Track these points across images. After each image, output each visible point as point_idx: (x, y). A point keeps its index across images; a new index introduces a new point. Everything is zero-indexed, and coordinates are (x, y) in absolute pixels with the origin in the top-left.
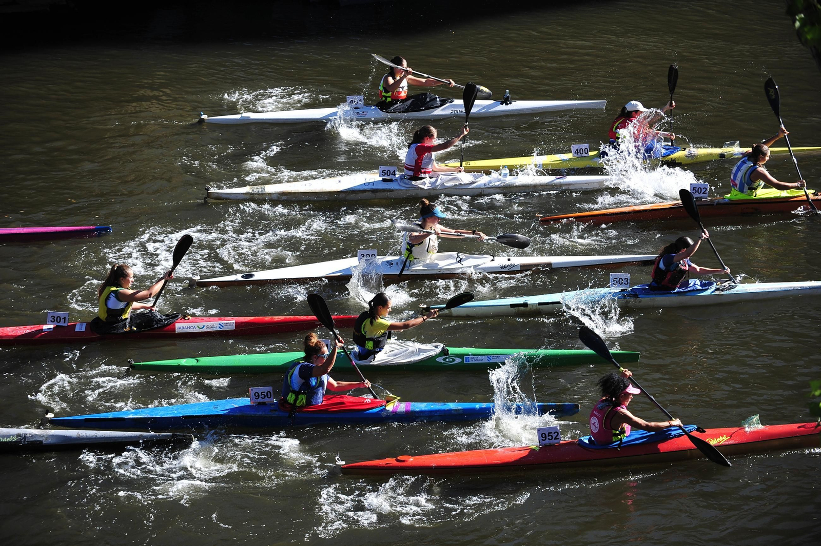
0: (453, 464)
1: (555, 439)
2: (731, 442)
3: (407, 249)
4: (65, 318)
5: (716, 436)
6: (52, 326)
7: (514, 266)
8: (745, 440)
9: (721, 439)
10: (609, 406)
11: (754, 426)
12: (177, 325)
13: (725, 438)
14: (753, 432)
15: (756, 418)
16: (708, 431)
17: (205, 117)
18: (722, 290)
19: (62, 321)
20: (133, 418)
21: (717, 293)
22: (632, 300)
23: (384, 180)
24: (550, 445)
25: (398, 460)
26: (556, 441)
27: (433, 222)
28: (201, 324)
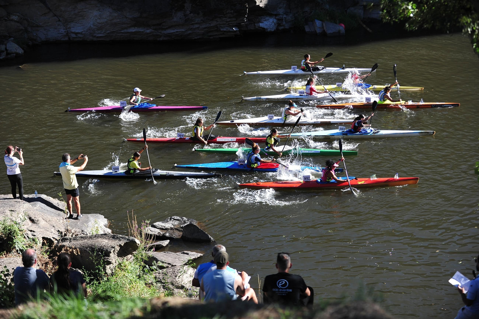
0: (274, 186)
1: (309, 179)
2: (365, 183)
3: (285, 116)
4: (182, 135)
5: (361, 181)
6: (179, 138)
7: (318, 122)
8: (370, 183)
9: (362, 182)
10: (327, 169)
11: (374, 178)
12: (217, 139)
13: (364, 182)
14: (373, 180)
15: (375, 175)
16: (359, 179)
17: (245, 72)
18: (375, 133)
19: (182, 136)
20: (201, 167)
21: (373, 134)
22: (345, 136)
23: (300, 95)
24: (307, 181)
25: (257, 184)
26: (309, 180)
27: (293, 108)
28: (225, 139)
